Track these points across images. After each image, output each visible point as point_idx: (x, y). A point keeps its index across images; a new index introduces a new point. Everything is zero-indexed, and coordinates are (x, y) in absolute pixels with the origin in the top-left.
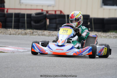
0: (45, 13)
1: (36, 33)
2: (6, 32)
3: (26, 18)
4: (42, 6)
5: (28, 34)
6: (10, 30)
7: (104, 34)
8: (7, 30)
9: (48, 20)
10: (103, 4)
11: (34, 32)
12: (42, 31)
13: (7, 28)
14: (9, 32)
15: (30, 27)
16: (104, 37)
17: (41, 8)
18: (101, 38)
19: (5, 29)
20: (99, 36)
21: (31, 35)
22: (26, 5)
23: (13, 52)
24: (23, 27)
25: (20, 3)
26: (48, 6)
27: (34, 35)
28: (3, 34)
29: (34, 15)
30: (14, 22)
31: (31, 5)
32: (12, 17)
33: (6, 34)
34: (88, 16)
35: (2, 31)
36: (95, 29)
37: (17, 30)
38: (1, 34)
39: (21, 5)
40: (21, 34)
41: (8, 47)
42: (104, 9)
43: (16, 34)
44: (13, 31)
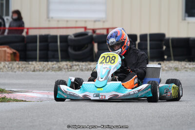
0: (90, 33)
1: (78, 67)
2: (28, 67)
3: (59, 44)
4: (86, 21)
5: (63, 69)
6: (34, 63)
7: (190, 64)
8: (29, 64)
9: (96, 45)
10: (187, 15)
11: (73, 66)
12: (87, 63)
13: (29, 61)
14: (32, 67)
15: (67, 57)
16: (190, 69)
17: (83, 25)
18: (186, 71)
19: (25, 62)
20: (183, 68)
21: (68, 71)
22: (58, 21)
23: (41, 100)
24: (54, 58)
25: (48, 17)
26: (95, 21)
27: (74, 71)
28: (22, 70)
29: (73, 37)
30: (40, 50)
31: (67, 21)
32: (36, 42)
33: (26, 70)
34: (163, 35)
35: (20, 65)
36: (174, 56)
37: (46, 63)
38: (19, 71)
39: (49, 21)
40: (53, 69)
41: (31, 92)
42: (188, 23)
43: (43, 71)
44: (39, 65)
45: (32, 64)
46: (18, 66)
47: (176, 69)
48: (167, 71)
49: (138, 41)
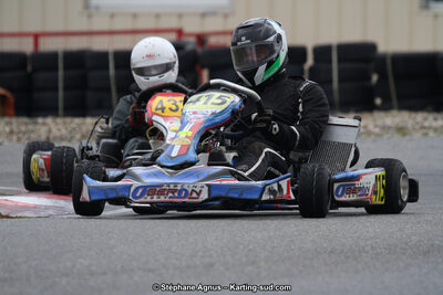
0: (191, 44)
2: (33, 131)
3: (112, 71)
4: (180, 16)
6: (49, 120)
7: (435, 119)
8: (36, 123)
9: (205, 75)
13: (37, 116)
14: (43, 131)
16: (436, 130)
17: (173, 23)
18: (426, 134)
19: (25, 120)
20: (418, 127)
22: (112, 16)
24: (102, 109)
25: (87, 6)
26: (204, 15)
28: (19, 139)
30: (66, 88)
31: (135, 16)
32: (56, 68)
33: (29, 139)
34: (372, 47)
35: (14, 125)
36: (400, 98)
37: (78, 120)
38: (11, 140)
39: (90, 16)
42: (436, 16)
44: (61, 126)
45: (44, 124)
46: (7, 129)
47: (401, 130)
48: (377, 135)
49: (310, 62)
